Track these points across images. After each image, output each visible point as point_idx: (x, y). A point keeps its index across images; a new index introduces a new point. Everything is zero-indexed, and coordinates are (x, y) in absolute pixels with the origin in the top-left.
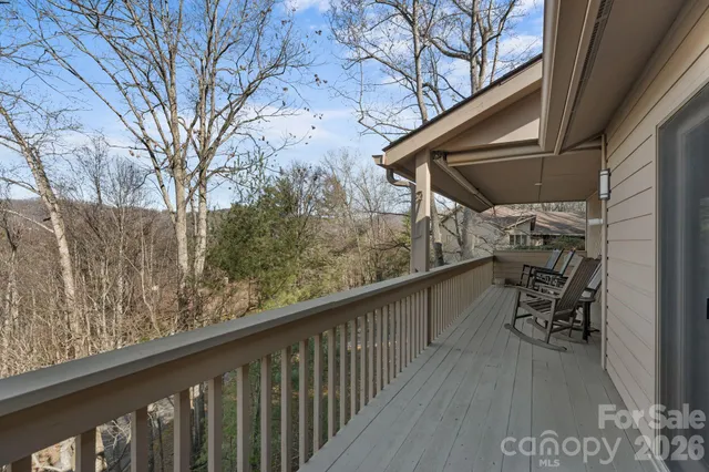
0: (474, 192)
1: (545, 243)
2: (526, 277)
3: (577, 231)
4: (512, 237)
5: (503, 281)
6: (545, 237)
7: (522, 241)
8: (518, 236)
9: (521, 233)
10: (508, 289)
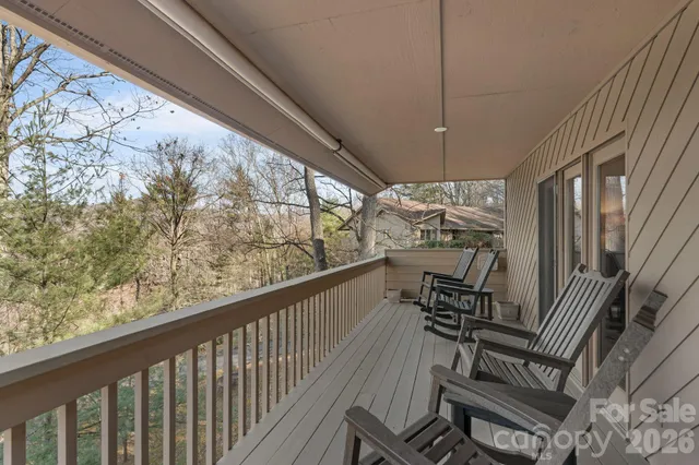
0: (333, 146)
1: (454, 238)
2: (426, 292)
3: (483, 226)
4: (422, 231)
5: (398, 293)
6: (454, 232)
7: (432, 236)
8: (428, 231)
9: (431, 228)
10: (403, 306)
